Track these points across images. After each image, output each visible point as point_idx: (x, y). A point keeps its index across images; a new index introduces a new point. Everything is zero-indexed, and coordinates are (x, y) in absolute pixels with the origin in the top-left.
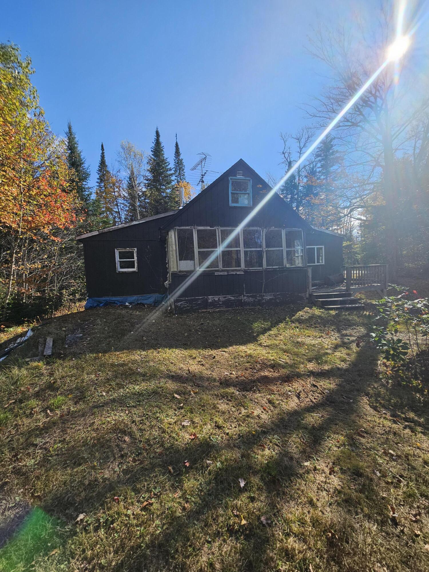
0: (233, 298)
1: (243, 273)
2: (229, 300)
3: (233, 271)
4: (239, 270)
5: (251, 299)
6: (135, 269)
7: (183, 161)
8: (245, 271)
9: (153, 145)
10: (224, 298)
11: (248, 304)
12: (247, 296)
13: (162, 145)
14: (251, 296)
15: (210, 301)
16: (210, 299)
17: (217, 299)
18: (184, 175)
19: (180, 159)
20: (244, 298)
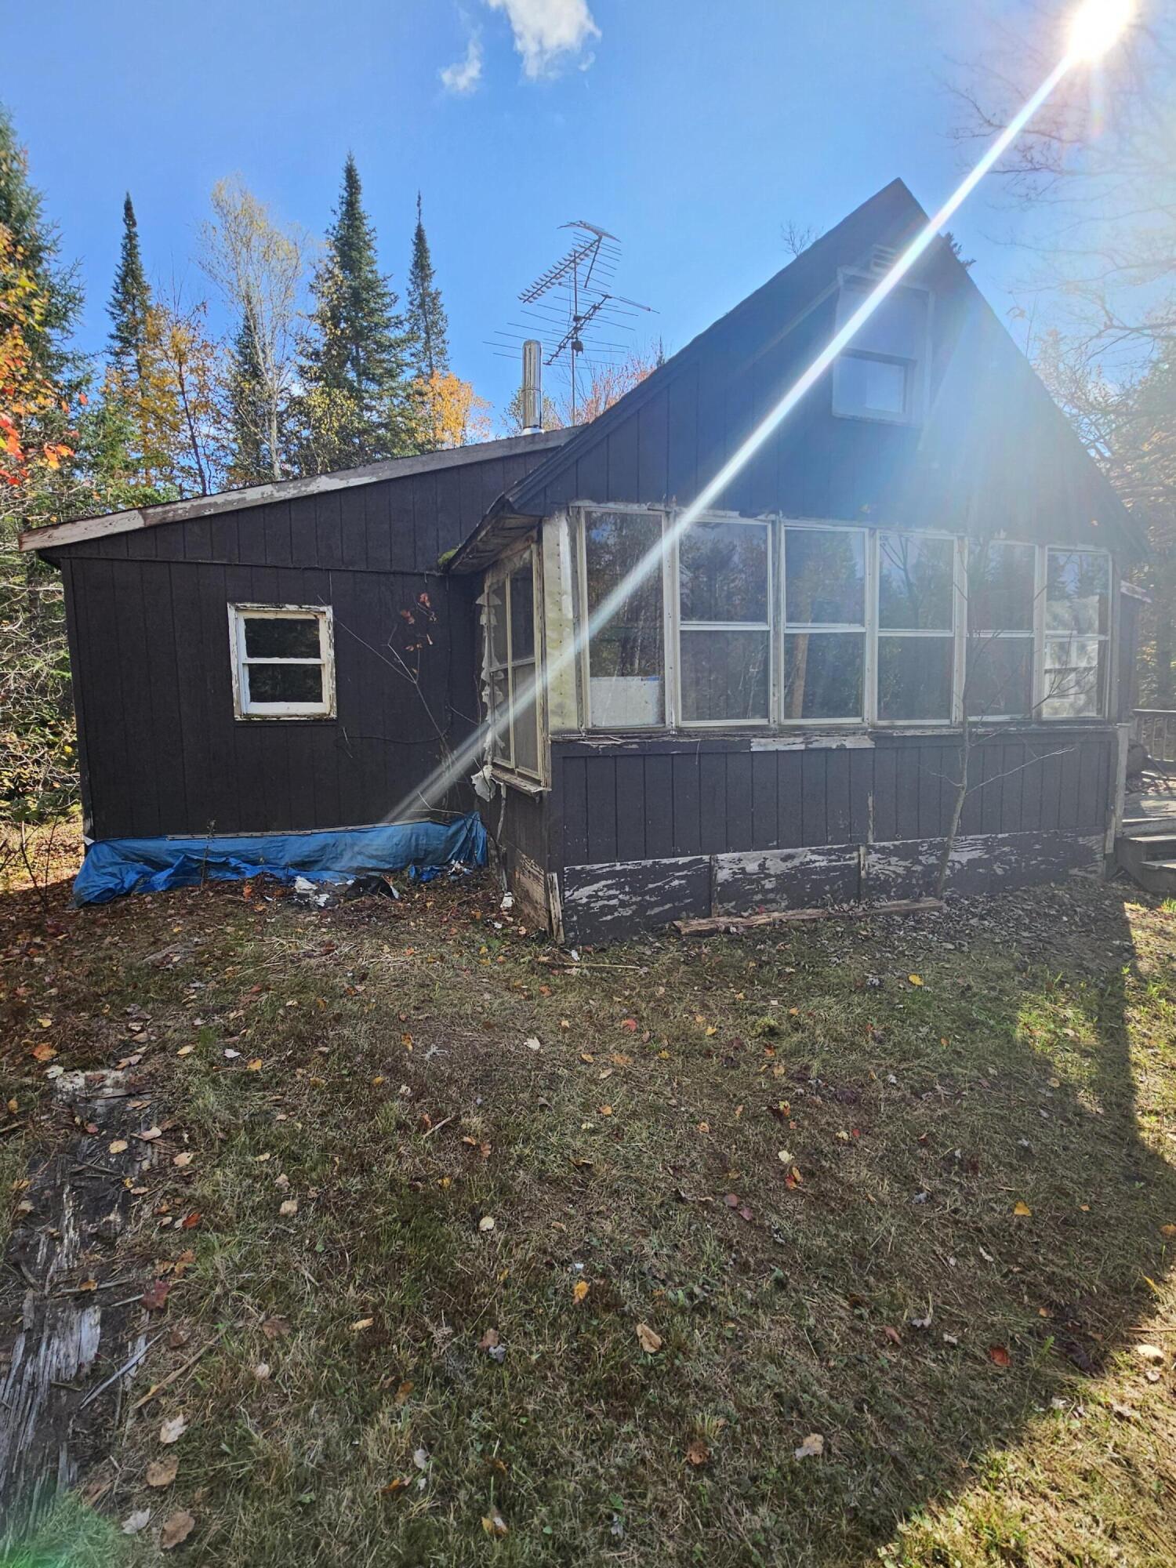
0: (821, 862)
1: (867, 743)
2: (805, 870)
3: (829, 732)
4: (853, 731)
5: (897, 866)
6: (325, 707)
7: (442, 300)
8: (877, 735)
9: (335, 221)
10: (786, 859)
11: (882, 886)
12: (882, 850)
13: (369, 224)
14: (895, 852)
15: (723, 875)
16: (727, 865)
17: (752, 867)
18: (442, 353)
19: (432, 290)
20: (872, 863)
